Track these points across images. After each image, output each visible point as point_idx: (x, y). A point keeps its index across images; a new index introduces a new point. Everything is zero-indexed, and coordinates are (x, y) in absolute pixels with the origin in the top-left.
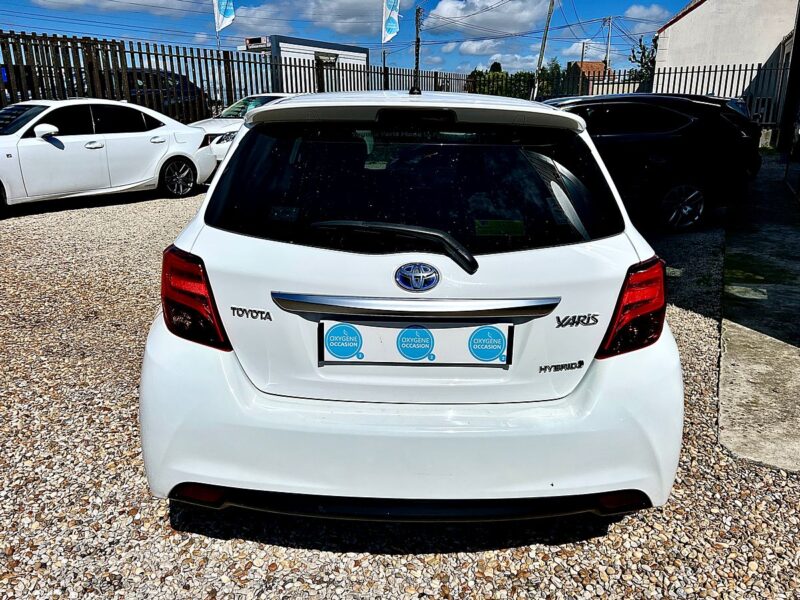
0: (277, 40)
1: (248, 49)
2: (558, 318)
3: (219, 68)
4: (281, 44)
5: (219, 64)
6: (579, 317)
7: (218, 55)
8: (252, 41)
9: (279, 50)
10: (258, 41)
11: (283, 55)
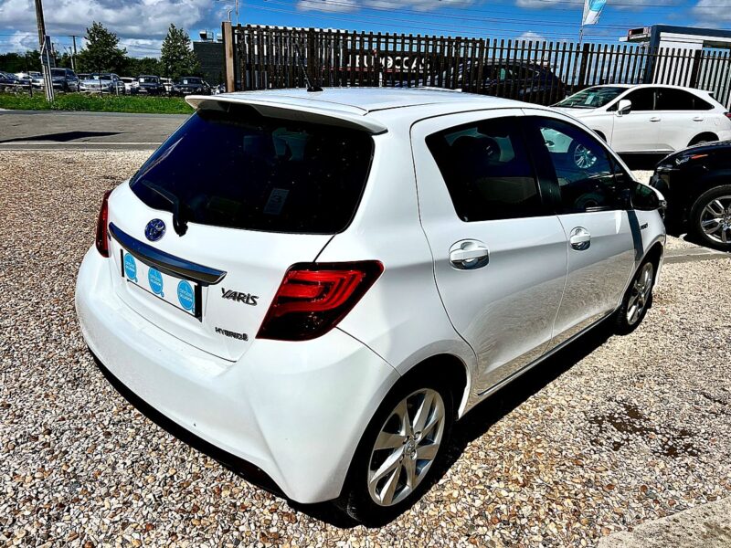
0: (658, 30)
1: (629, 40)
2: (223, 290)
3: (576, 60)
4: (662, 34)
5: (577, 55)
6: (240, 294)
7: (578, 48)
8: (635, 32)
9: (658, 39)
10: (641, 31)
11: (662, 45)
